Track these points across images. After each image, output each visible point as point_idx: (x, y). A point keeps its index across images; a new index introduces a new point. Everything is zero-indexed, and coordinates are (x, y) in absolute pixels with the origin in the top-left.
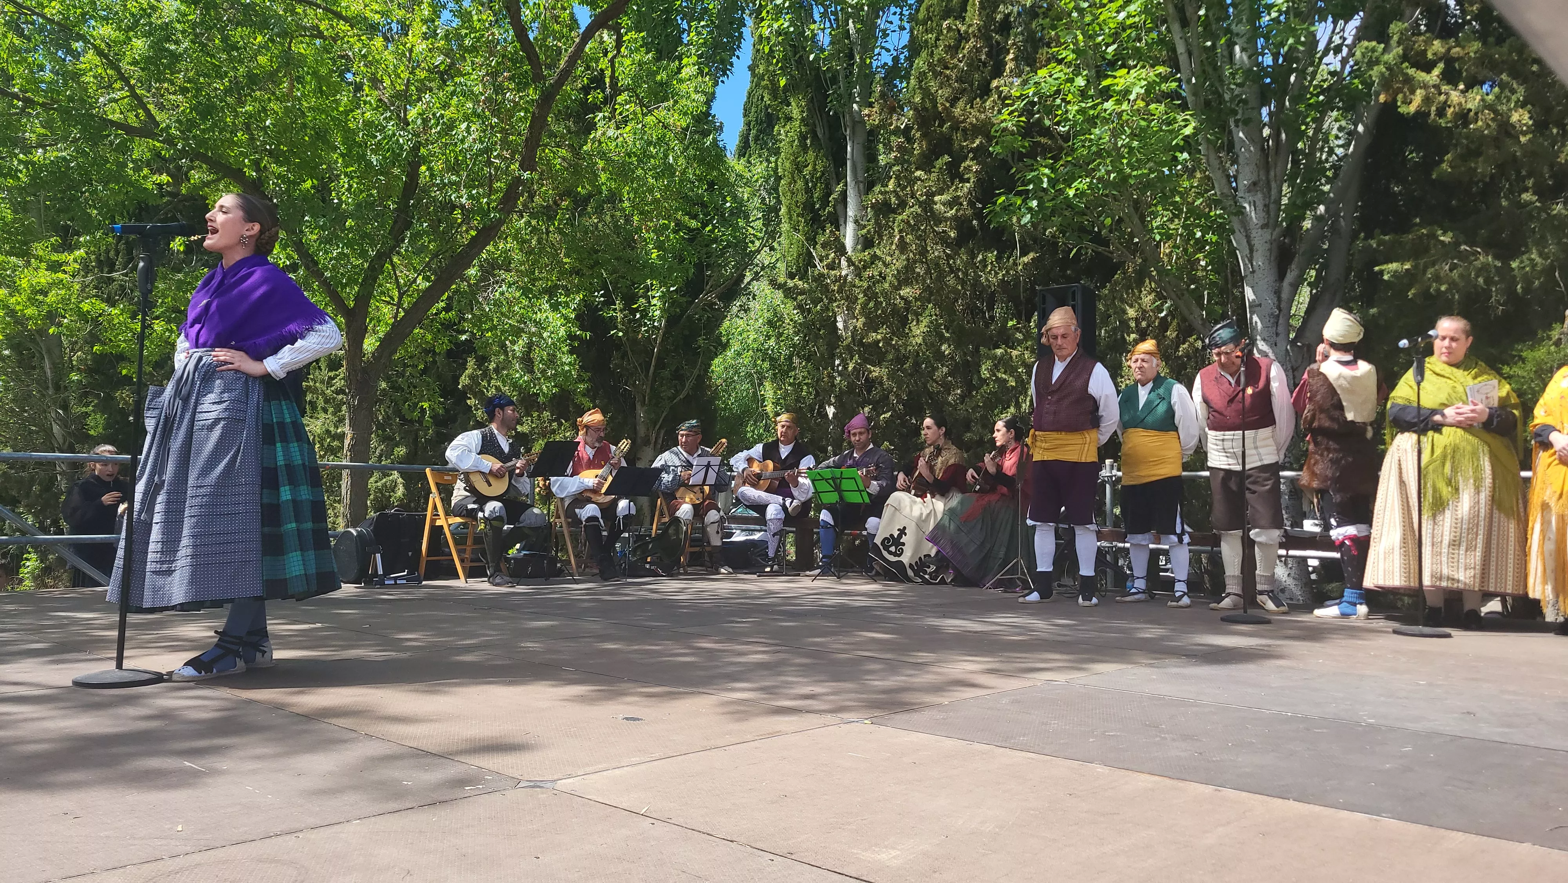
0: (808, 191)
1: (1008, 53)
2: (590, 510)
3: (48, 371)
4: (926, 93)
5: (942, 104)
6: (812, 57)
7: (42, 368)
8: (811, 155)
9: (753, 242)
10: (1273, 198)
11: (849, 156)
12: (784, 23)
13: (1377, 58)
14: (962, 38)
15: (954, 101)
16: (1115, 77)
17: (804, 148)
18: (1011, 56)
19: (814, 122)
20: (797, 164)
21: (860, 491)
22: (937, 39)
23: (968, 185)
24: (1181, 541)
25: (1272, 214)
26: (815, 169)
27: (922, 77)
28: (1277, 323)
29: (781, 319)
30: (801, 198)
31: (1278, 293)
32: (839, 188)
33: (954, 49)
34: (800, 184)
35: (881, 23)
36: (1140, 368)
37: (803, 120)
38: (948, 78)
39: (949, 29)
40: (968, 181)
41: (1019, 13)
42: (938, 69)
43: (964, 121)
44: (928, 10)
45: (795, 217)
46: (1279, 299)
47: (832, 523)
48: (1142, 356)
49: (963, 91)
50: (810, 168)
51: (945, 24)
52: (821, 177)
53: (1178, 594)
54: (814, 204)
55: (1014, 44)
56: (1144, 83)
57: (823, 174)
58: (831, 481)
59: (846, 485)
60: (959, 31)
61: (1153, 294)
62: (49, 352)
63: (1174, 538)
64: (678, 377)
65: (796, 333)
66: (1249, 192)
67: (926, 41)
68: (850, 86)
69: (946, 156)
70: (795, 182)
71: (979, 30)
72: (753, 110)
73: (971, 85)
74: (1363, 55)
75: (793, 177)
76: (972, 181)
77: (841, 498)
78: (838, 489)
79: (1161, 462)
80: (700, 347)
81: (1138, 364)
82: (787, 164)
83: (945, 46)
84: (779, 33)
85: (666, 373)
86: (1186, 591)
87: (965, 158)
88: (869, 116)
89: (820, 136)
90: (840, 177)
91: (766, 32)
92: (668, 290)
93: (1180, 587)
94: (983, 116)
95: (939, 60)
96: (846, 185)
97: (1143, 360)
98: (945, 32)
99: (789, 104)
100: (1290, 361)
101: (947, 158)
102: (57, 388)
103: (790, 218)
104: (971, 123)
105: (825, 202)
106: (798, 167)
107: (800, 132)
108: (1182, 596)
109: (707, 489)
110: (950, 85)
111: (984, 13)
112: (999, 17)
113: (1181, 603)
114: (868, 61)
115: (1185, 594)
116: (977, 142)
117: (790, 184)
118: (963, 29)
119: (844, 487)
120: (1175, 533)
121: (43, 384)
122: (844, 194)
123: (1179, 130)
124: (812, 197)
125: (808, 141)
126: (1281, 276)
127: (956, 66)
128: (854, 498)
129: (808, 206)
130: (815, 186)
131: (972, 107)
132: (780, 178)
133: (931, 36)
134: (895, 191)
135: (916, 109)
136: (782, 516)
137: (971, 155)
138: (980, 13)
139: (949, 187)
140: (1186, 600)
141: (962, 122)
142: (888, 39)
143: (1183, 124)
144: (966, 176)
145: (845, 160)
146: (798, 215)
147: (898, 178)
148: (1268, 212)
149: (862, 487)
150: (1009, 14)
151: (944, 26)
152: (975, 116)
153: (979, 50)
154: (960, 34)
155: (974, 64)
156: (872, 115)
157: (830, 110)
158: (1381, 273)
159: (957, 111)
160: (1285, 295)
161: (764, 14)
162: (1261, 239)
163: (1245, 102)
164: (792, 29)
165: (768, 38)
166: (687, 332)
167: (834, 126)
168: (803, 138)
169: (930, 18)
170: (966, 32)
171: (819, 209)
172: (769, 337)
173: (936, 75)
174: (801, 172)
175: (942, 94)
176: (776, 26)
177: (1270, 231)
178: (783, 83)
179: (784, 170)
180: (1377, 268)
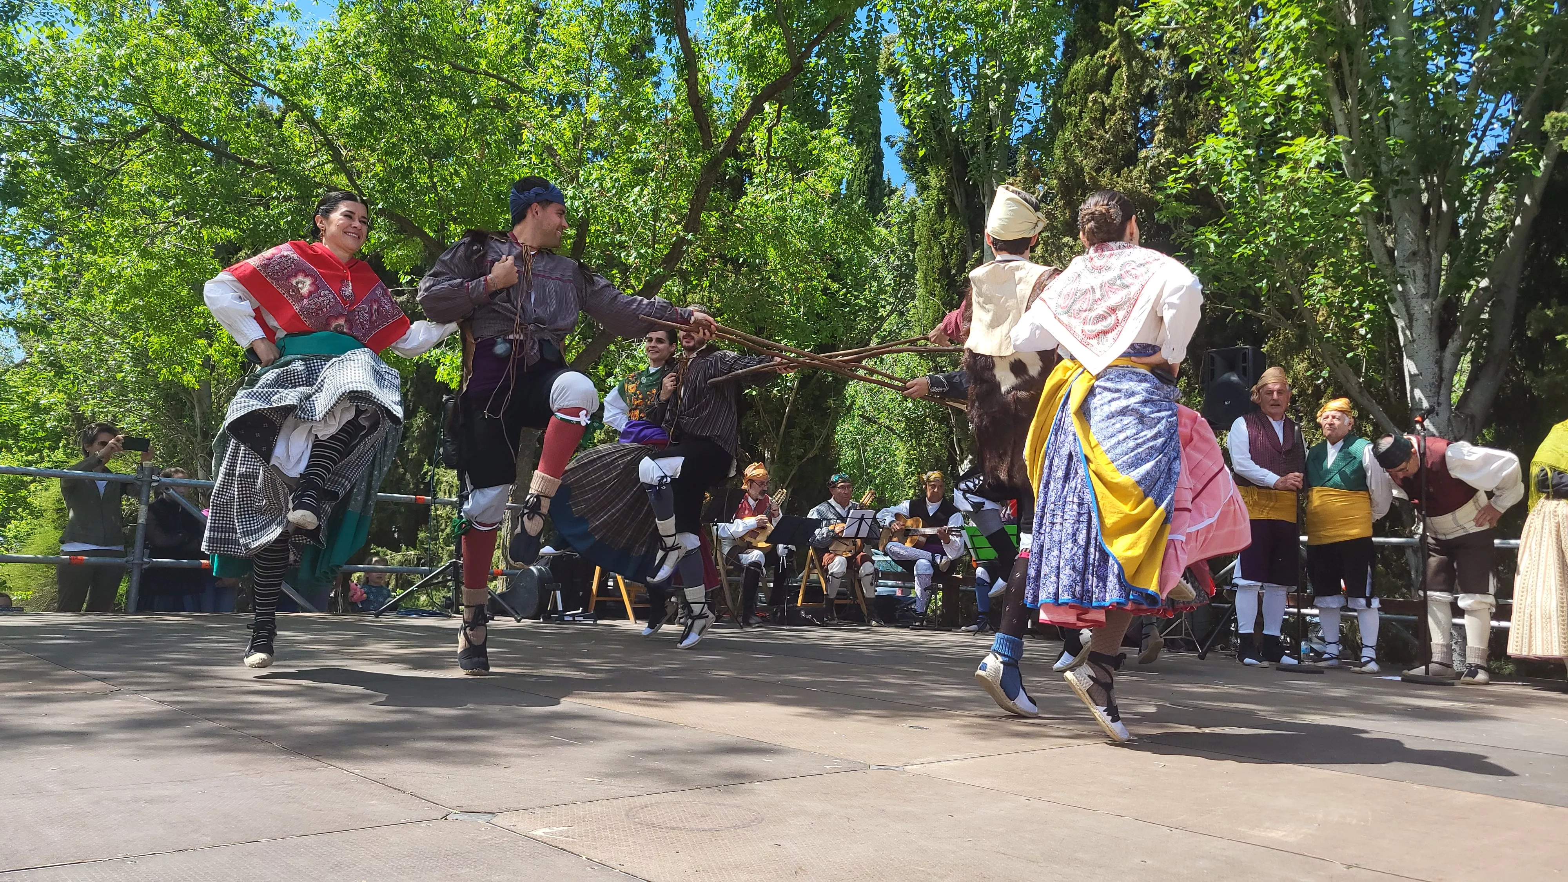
0: (944, 257)
1: (1158, 125)
2: (754, 555)
3: (198, 420)
4: (1070, 162)
5: (1089, 173)
6: (954, 129)
7: (192, 417)
8: (948, 223)
9: (883, 307)
10: (1433, 267)
12: (927, 96)
14: (1108, 110)
15: (1099, 170)
16: (1290, 145)
17: (941, 215)
18: (1161, 127)
19: (952, 192)
20: (933, 231)
22: (1081, 112)
24: (1369, 604)
25: (1433, 285)
26: (952, 236)
27: (1067, 147)
28: (1439, 393)
30: (938, 264)
31: (1439, 362)
32: (976, 254)
33: (1100, 122)
34: (936, 250)
35: (1021, 97)
36: (1330, 425)
37: (941, 188)
38: (1094, 148)
39: (1095, 101)
41: (1165, 87)
42: (1083, 141)
44: (1072, 84)
45: (931, 282)
46: (1441, 368)
47: (989, 581)
48: (1333, 413)
49: (1107, 161)
50: (947, 235)
51: (1091, 97)
52: (957, 244)
53: (1363, 660)
54: (950, 270)
55: (1164, 116)
56: (1323, 151)
57: (960, 240)
60: (1103, 103)
61: (1307, 362)
62: (199, 401)
63: (1363, 601)
64: (808, 436)
66: (1408, 261)
67: (1070, 113)
68: (989, 157)
70: (932, 248)
71: (1126, 102)
73: (1116, 155)
74: (1553, 125)
75: (929, 244)
79: (1350, 521)
80: (830, 408)
81: (1328, 421)
82: (924, 232)
83: (1091, 118)
84: (920, 106)
85: (796, 432)
86: (1374, 657)
89: (957, 204)
91: (907, 105)
93: (1368, 653)
94: (1130, 185)
95: (1086, 132)
97: (1334, 417)
98: (1090, 104)
99: (926, 173)
100: (1452, 431)
102: (205, 436)
103: (926, 283)
105: (961, 268)
106: (935, 234)
107: (938, 200)
108: (1368, 662)
109: (859, 541)
110: (1095, 156)
111: (1132, 86)
112: (1145, 91)
113: (1364, 669)
114: (1007, 133)
115: (1372, 660)
117: (927, 250)
118: (1108, 101)
120: (1364, 596)
121: (192, 431)
123: (1356, 198)
124: (947, 263)
125: (946, 209)
126: (1443, 346)
127: (1101, 137)
129: (944, 272)
130: (951, 252)
131: (1118, 176)
132: (916, 244)
133: (1075, 110)
134: (1043, 257)
135: (1060, 179)
136: (931, 571)
138: (1128, 87)
142: (1030, 111)
143: (1359, 191)
146: (934, 281)
147: (1046, 244)
148: (1428, 283)
150: (1154, 88)
151: (1090, 99)
152: (1121, 185)
153: (1124, 122)
154: (1104, 107)
155: (1120, 136)
157: (969, 180)
159: (1103, 181)
160: (1447, 365)
161: (907, 88)
162: (1424, 309)
163: (1406, 173)
164: (934, 102)
165: (909, 111)
166: (817, 393)
167: (972, 194)
168: (940, 206)
169: (1074, 92)
170: (1113, 105)
171: (955, 275)
173: (1081, 145)
174: (937, 238)
175: (1088, 164)
176: (919, 99)
177: (1430, 300)
178: (921, 153)
179: (921, 237)
180: (1559, 337)
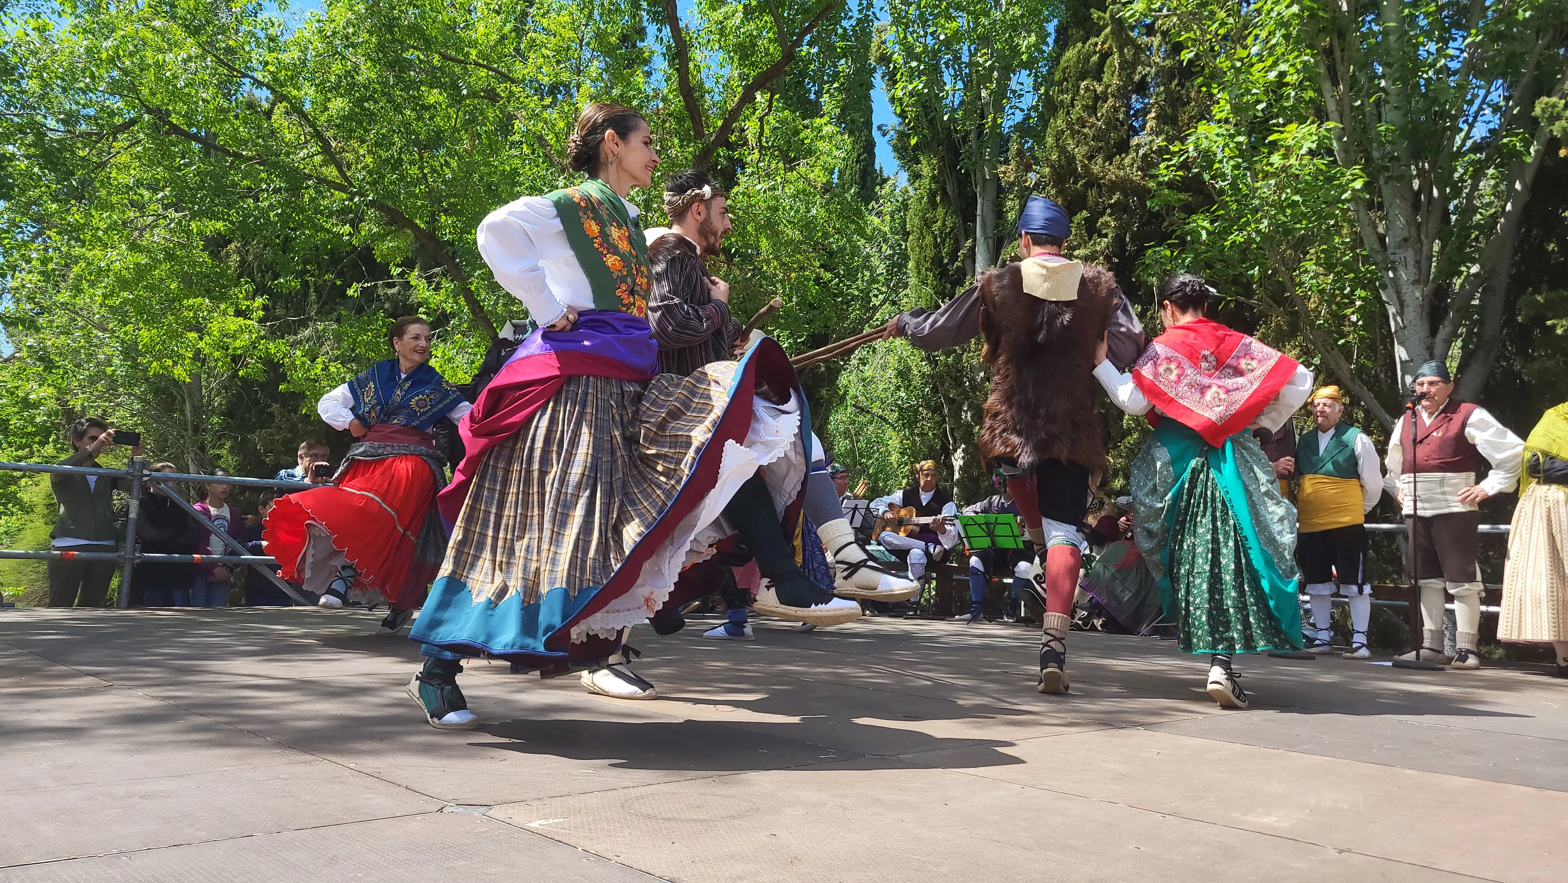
0: (936, 246)
1: (1150, 112)
4: (1062, 150)
5: (1081, 161)
6: (946, 118)
7: (183, 411)
8: (941, 212)
9: (876, 296)
10: (1424, 254)
11: (979, 212)
12: (919, 85)
13: (1558, 114)
14: (1100, 98)
15: (1091, 159)
16: (1282, 132)
17: (933, 204)
18: (1153, 115)
19: (944, 181)
20: (926, 220)
21: (1014, 536)
22: (1073, 99)
23: (1106, 240)
24: (1361, 591)
25: (1424, 270)
26: (944, 225)
27: (1059, 135)
29: (909, 369)
30: (930, 253)
31: (1430, 349)
32: (968, 243)
33: (1092, 110)
34: (929, 239)
35: (1013, 85)
36: (1321, 413)
37: (933, 177)
38: (1086, 136)
39: (1087, 89)
40: (1106, 236)
41: (1157, 74)
42: (1075, 129)
43: (1104, 177)
44: (1064, 71)
45: (923, 271)
47: (982, 569)
48: (1324, 400)
49: (1099, 149)
50: (939, 223)
51: (1083, 84)
52: (950, 233)
53: (1355, 646)
54: (942, 259)
55: (1156, 103)
56: (1315, 137)
57: (952, 229)
58: (984, 527)
59: (999, 530)
60: (1095, 91)
61: (1298, 349)
63: (1355, 588)
65: (926, 384)
66: (1400, 248)
67: (1062, 101)
68: (981, 145)
69: (1084, 212)
70: (924, 237)
71: (1118, 90)
72: (848, 172)
73: (1108, 143)
74: (1543, 110)
75: (922, 233)
76: (1110, 236)
77: (993, 543)
78: (990, 534)
79: (1342, 510)
80: (822, 398)
81: (1320, 408)
82: (916, 221)
83: (1083, 105)
84: (911, 94)
86: (1365, 642)
87: (1102, 214)
88: (1004, 173)
89: (950, 193)
90: (970, 233)
91: (899, 93)
92: (795, 342)
93: (1359, 639)
94: (1122, 173)
95: (1078, 119)
96: (975, 240)
97: (1325, 405)
98: (1082, 92)
99: (918, 162)
101: (1085, 214)
102: (196, 429)
103: (919, 273)
104: (1110, 180)
105: (954, 257)
106: (927, 223)
107: (930, 189)
108: (1359, 648)
110: (1087, 144)
111: (1123, 73)
112: (1137, 78)
113: (1356, 654)
114: (999, 121)
115: (1363, 645)
116: (1115, 198)
117: (919, 239)
118: (1099, 89)
119: (997, 532)
120: (1356, 583)
121: (183, 425)
122: (972, 249)
123: (1347, 184)
124: (940, 252)
125: (938, 198)
126: (1434, 332)
127: (1093, 125)
128: (1007, 543)
129: (937, 261)
130: (943, 241)
131: (1110, 164)
132: (909, 234)
133: (1067, 97)
135: (1052, 167)
136: (924, 561)
137: (1109, 211)
138: (1120, 74)
139: (1085, 242)
140: (1364, 652)
141: (1101, 179)
142: (1022, 99)
143: (1350, 178)
144: (1104, 232)
145: (975, 216)
146: (927, 270)
148: (1419, 269)
149: (1017, 533)
150: (1146, 75)
151: (1082, 86)
152: (1114, 173)
153: (1116, 110)
154: (1096, 95)
155: (1112, 124)
156: (1008, 172)
157: (961, 168)
158: (1554, 326)
159: (1096, 169)
160: (1438, 351)
161: (898, 76)
162: (1415, 295)
163: (1398, 159)
164: (926, 91)
165: (901, 99)
166: (810, 383)
167: (964, 183)
168: (932, 195)
169: (1065, 79)
170: (1105, 93)
171: (947, 264)
172: (898, 388)
173: (1073, 133)
174: (929, 227)
175: (1079, 152)
176: (910, 87)
177: (1421, 287)
178: (913, 142)
179: (913, 226)
180: (1549, 323)
